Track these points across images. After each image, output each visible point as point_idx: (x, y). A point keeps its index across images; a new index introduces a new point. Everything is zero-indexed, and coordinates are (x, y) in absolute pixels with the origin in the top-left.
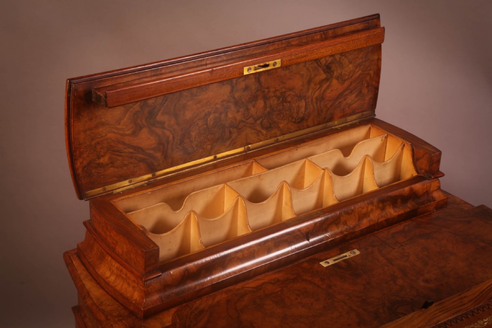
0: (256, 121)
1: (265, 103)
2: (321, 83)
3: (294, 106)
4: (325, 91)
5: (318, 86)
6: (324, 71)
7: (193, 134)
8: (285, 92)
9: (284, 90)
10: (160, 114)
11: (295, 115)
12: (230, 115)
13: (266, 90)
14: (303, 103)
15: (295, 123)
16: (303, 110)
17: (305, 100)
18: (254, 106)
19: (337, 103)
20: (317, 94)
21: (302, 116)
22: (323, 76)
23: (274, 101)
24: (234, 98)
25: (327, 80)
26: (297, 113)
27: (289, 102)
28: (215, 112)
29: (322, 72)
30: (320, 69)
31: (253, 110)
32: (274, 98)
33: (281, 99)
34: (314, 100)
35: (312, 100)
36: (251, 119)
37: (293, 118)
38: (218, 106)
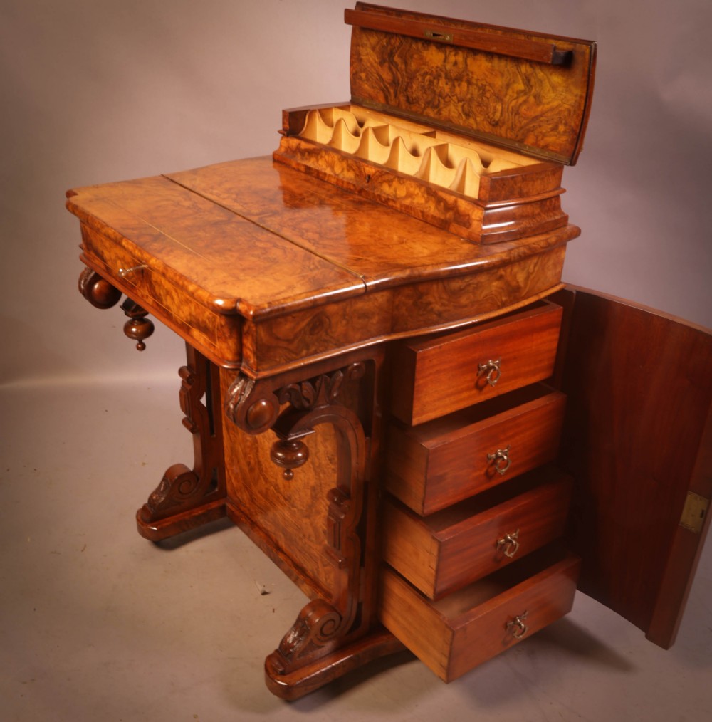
0: (459, 101)
1: (468, 87)
2: (519, 93)
3: (491, 104)
4: (521, 105)
5: (515, 95)
6: (523, 81)
7: (414, 86)
8: (485, 86)
9: (485, 83)
10: (396, 56)
11: (491, 116)
12: (440, 85)
13: (470, 75)
14: (499, 107)
15: (490, 123)
16: (498, 114)
17: (502, 104)
18: (459, 85)
19: (532, 125)
20: (513, 103)
21: (497, 120)
22: (521, 86)
23: (475, 91)
24: (446, 69)
25: (525, 93)
26: (494, 115)
27: (488, 98)
28: (430, 75)
29: (521, 81)
30: (519, 76)
31: (457, 90)
32: (475, 87)
33: (481, 91)
34: (510, 109)
35: (508, 108)
36: (455, 97)
37: (489, 117)
38: (434, 70)
